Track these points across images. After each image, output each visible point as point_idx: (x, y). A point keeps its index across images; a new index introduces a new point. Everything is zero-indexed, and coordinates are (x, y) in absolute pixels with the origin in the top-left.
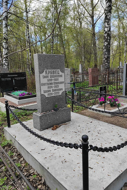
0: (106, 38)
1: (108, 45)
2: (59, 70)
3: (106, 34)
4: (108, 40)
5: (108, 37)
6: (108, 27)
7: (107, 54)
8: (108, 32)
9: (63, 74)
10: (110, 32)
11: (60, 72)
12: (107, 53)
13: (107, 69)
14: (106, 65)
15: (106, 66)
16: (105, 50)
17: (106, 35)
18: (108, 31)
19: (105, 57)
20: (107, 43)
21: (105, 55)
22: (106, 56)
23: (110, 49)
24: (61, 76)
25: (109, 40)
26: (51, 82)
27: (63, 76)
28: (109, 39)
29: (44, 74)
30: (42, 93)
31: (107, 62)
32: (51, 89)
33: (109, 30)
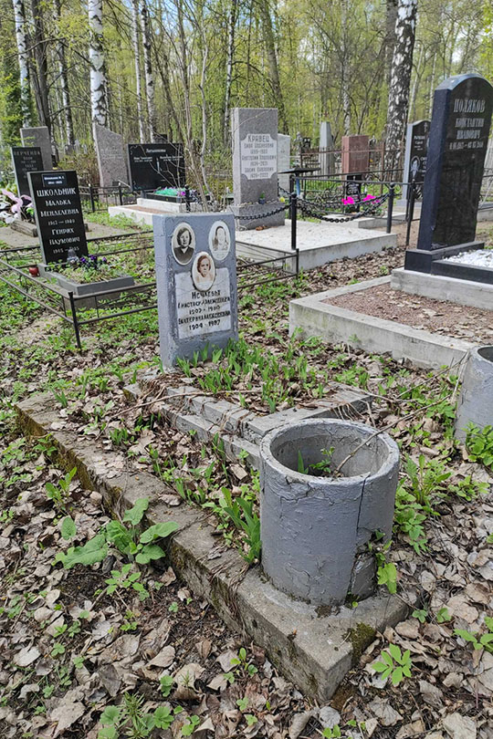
0: (402, 40)
1: (404, 62)
2: (269, 135)
3: (402, 28)
4: (406, 50)
5: (405, 39)
6: (408, 6)
7: (401, 92)
8: (406, 22)
9: (275, 142)
10: (413, 21)
11: (270, 139)
12: (400, 90)
13: (397, 139)
14: (397, 125)
15: (396, 130)
16: (396, 80)
17: (401, 33)
18: (409, 19)
19: (393, 103)
20: (402, 59)
21: (395, 94)
22: (397, 98)
23: (409, 77)
24: (272, 145)
25: (409, 46)
26: (255, 155)
27: (275, 146)
28: (408, 44)
29: (246, 141)
30: (243, 172)
31: (399, 117)
32: (256, 167)
33: (410, 14)
